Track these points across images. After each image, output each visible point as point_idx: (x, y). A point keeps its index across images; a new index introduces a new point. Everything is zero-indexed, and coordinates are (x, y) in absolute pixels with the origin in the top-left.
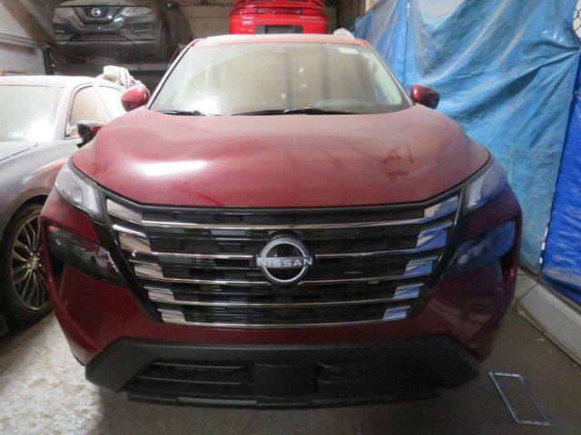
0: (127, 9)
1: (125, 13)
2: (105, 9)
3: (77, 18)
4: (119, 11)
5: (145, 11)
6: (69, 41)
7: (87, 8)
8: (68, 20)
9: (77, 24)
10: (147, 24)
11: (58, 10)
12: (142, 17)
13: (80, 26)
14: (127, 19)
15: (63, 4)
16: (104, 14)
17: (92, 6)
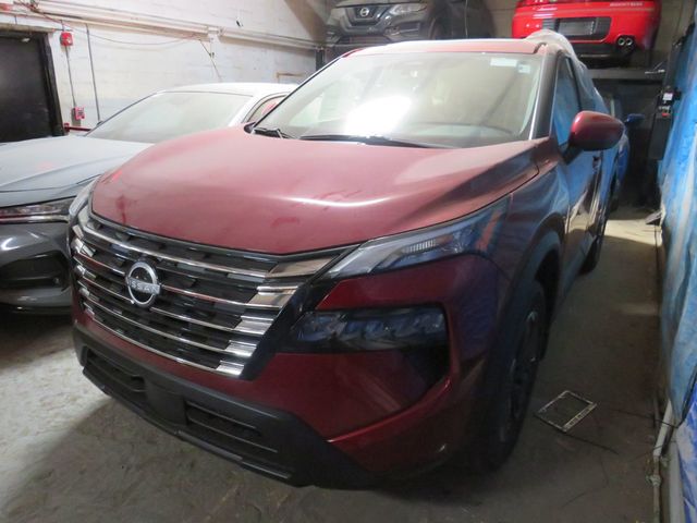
0: (397, 6)
1: (393, 11)
2: (374, 7)
3: (346, 18)
4: (388, 9)
5: (417, 7)
6: (337, 43)
7: (357, 8)
8: (339, 22)
9: (346, 25)
10: (416, 22)
11: (334, 11)
12: (413, 14)
13: (348, 28)
14: (395, 18)
15: (340, 4)
16: (372, 13)
17: (362, 6)
